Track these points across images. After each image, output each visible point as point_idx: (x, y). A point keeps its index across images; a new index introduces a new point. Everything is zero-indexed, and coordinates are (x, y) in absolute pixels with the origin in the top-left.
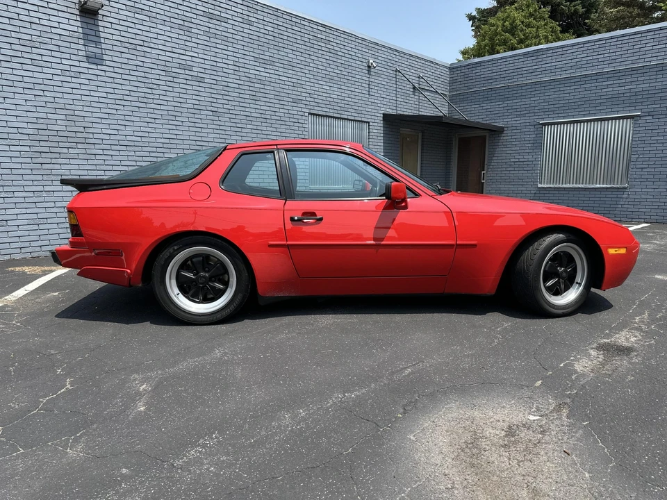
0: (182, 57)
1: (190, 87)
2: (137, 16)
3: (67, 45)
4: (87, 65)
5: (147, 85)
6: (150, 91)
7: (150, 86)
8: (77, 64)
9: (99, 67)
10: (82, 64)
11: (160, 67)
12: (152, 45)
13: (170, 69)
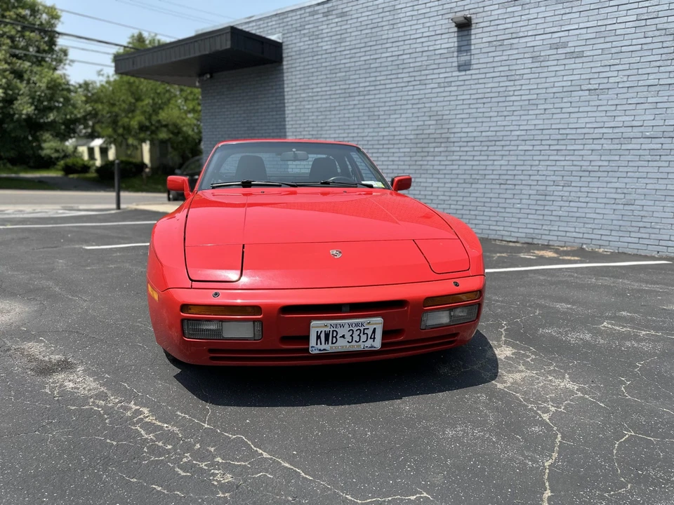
0: (555, 35)
1: (562, 68)
2: (509, 10)
3: (445, 60)
4: (457, 73)
5: (510, 78)
6: (512, 83)
7: (513, 78)
8: (450, 75)
9: (468, 72)
10: (454, 74)
11: (526, 55)
12: (521, 34)
13: (538, 54)
